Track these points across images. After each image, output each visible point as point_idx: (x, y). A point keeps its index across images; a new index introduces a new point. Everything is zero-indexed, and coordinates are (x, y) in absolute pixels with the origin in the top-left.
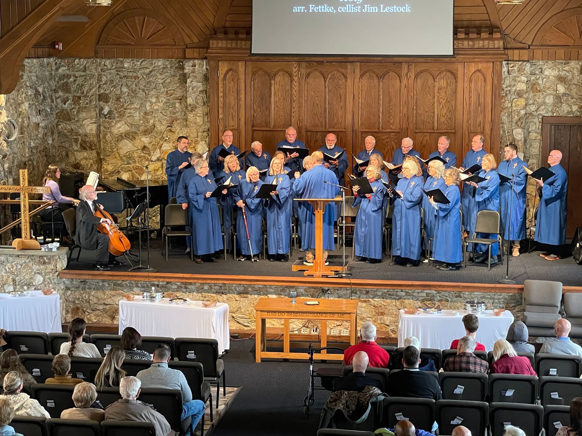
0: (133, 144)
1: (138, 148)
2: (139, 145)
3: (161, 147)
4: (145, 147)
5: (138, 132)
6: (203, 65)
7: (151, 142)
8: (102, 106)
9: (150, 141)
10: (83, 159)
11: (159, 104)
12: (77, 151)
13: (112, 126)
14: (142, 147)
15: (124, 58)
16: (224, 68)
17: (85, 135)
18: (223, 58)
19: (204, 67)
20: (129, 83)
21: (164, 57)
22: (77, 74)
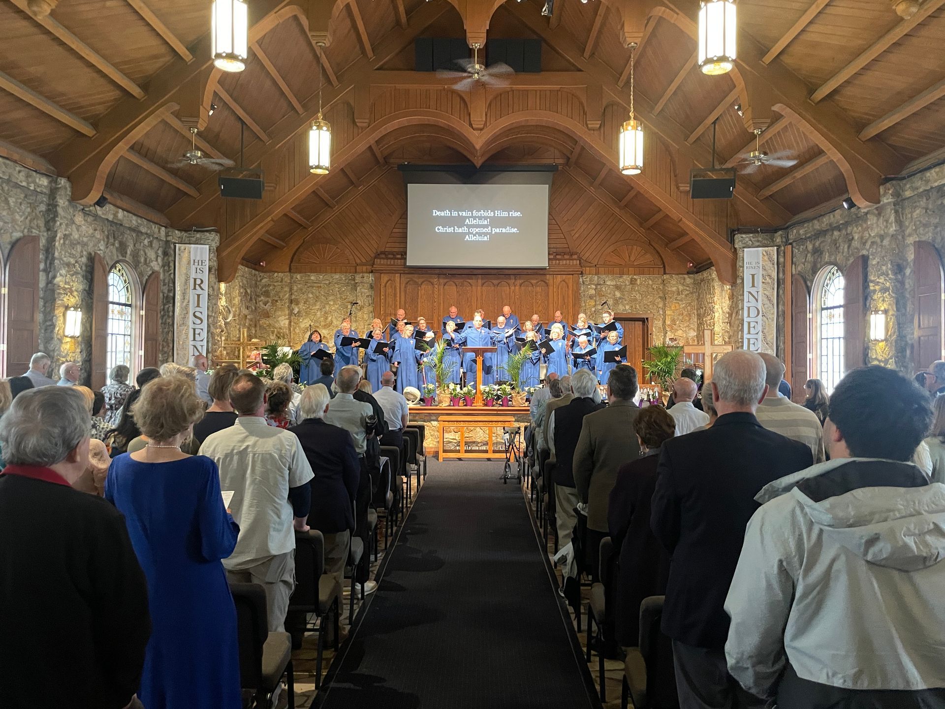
8: (292, 307)
11: (336, 306)
13: (300, 322)
15: (311, 273)
16: (385, 278)
17: (280, 328)
18: (384, 271)
19: (370, 278)
20: (314, 291)
21: (341, 272)
22: (276, 284)
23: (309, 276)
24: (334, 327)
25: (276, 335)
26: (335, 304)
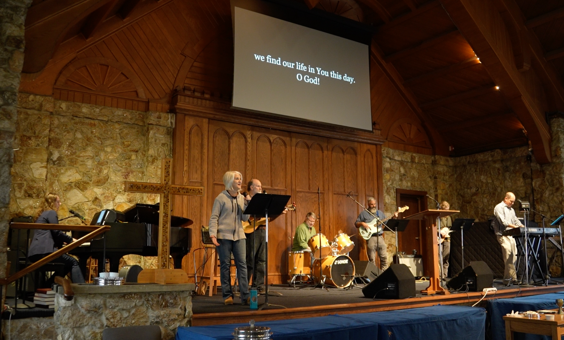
0: (84, 195)
1: (88, 199)
2: (90, 196)
3: (114, 199)
4: (96, 198)
5: (90, 182)
6: (169, 118)
7: (104, 194)
8: (51, 150)
9: (102, 192)
10: (27, 207)
11: (115, 155)
12: (19, 198)
13: (62, 174)
14: (94, 198)
15: (83, 102)
16: (190, 122)
17: (33, 181)
18: (191, 113)
19: (169, 120)
20: (85, 130)
21: (125, 108)
22: (30, 112)
23: (79, 107)
24: (110, 184)
25: (26, 191)
26: (114, 150)
